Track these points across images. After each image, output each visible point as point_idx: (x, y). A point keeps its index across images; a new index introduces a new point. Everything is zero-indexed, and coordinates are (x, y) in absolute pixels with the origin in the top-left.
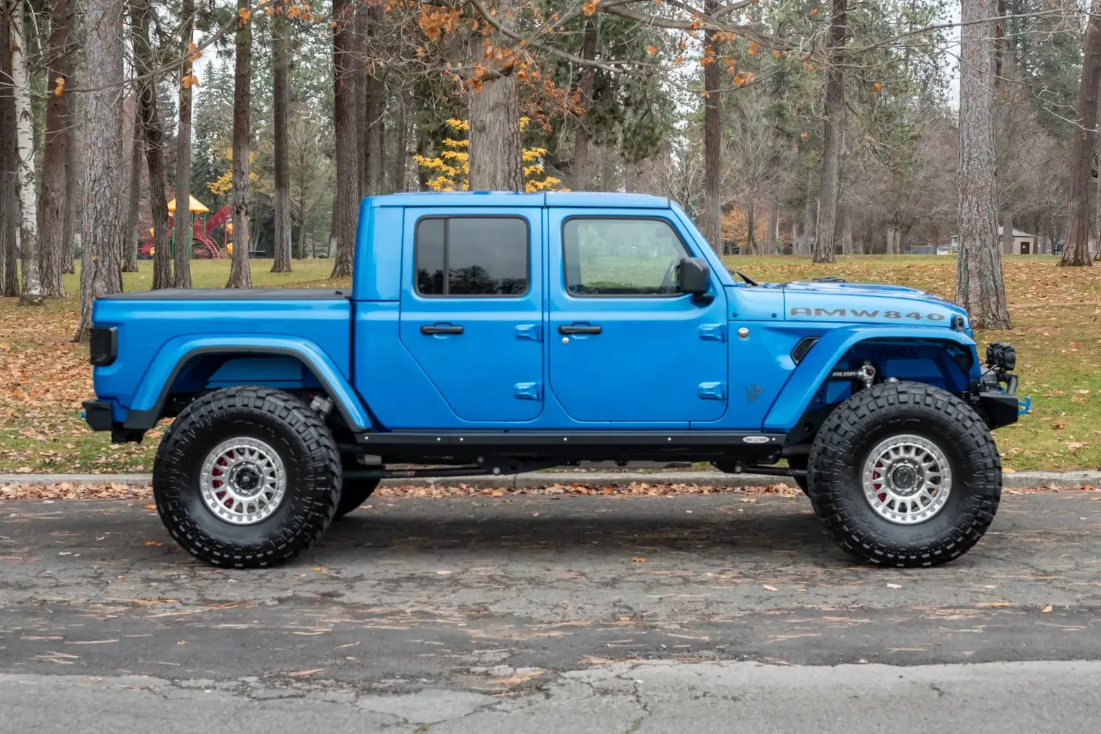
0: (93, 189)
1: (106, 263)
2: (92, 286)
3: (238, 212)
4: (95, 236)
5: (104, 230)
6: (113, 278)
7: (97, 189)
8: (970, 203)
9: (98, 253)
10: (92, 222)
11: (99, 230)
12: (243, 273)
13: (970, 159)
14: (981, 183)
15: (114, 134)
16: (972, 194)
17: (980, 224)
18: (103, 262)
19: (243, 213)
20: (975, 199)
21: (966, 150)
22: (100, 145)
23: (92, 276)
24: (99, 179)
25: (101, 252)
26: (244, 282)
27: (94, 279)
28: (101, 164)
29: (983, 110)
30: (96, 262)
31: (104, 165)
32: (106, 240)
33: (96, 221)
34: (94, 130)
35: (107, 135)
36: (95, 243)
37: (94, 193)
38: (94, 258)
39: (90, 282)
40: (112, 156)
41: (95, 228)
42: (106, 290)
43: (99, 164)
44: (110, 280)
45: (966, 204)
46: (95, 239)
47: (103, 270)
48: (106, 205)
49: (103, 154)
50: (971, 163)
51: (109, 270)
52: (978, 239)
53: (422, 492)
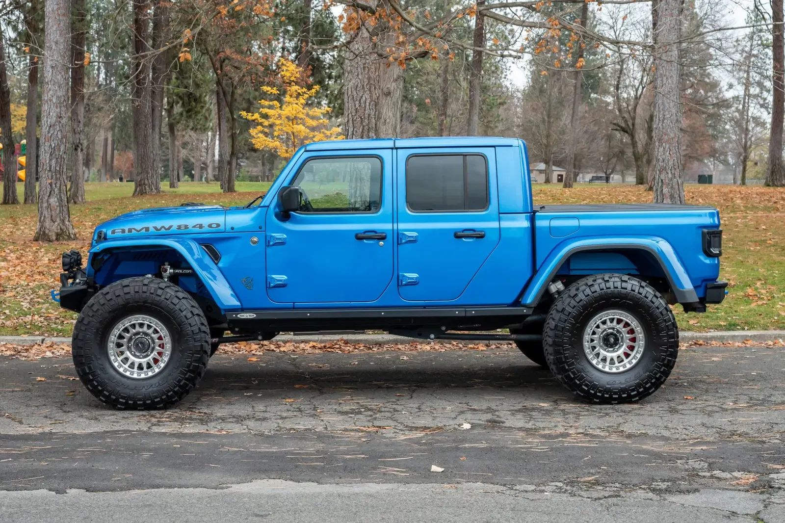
0: (49, 132)
1: (58, 185)
2: (48, 201)
3: (76, 149)
4: (50, 166)
5: (57, 162)
6: (62, 195)
7: (51, 132)
8: (664, 148)
9: (52, 178)
10: (48, 156)
11: (54, 161)
12: (80, 192)
13: (664, 119)
14: (672, 135)
15: (64, 93)
16: (666, 142)
17: (671, 163)
18: (56, 184)
19: (79, 150)
20: (667, 146)
21: (662, 113)
22: (54, 100)
23: (48, 195)
24: (54, 125)
25: (54, 177)
26: (80, 199)
27: (49, 196)
28: (55, 114)
29: (673, 86)
30: (51, 184)
31: (57, 115)
32: (58, 169)
33: (51, 155)
34: (50, 90)
35: (60, 94)
36: (50, 170)
37: (50, 135)
38: (50, 181)
39: (46, 198)
40: (63, 109)
41: (51, 160)
42: (58, 204)
43: (53, 114)
44: (61, 197)
45: (661, 149)
46: (50, 168)
47: (56, 190)
48: (58, 144)
49: (57, 107)
50: (666, 121)
51: (60, 189)
52: (669, 172)
53: (428, 348)
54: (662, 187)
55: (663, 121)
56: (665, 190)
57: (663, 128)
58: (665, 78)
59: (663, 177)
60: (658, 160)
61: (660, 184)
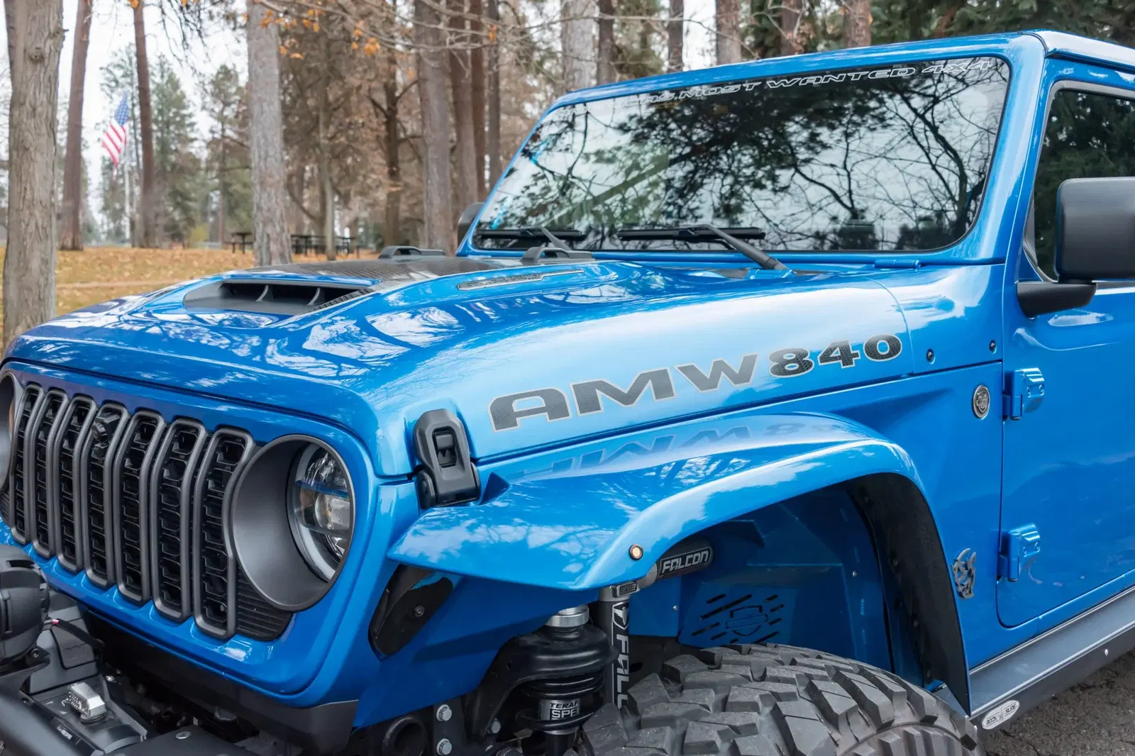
54: (268, 243)
55: (266, 159)
56: (274, 247)
57: (266, 168)
58: (265, 105)
59: (269, 230)
60: (260, 208)
61: (265, 240)
